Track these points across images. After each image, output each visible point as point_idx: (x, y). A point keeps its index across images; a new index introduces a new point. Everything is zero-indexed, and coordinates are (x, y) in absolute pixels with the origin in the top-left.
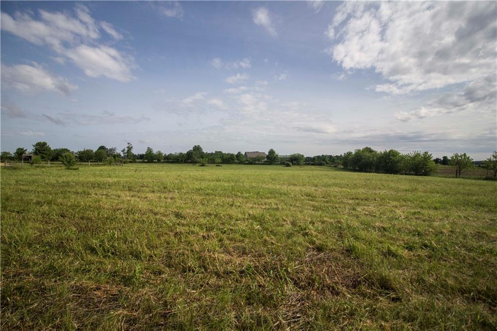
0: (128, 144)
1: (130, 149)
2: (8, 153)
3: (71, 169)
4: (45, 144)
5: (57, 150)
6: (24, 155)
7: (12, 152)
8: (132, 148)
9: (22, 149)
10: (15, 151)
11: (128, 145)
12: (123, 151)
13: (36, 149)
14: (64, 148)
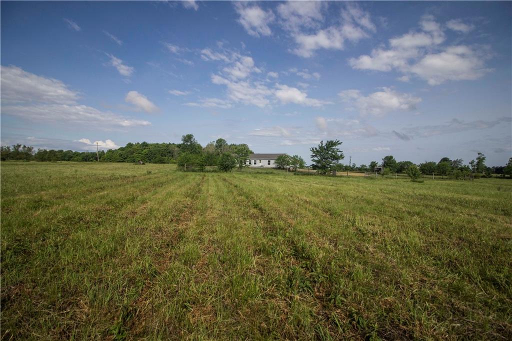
0: (479, 154)
1: (481, 160)
2: (365, 166)
3: (416, 182)
4: (391, 157)
5: (401, 163)
6: (375, 167)
7: (368, 165)
8: (484, 159)
9: (375, 162)
10: (370, 164)
11: (478, 156)
12: (471, 163)
13: (385, 162)
14: (407, 161)
